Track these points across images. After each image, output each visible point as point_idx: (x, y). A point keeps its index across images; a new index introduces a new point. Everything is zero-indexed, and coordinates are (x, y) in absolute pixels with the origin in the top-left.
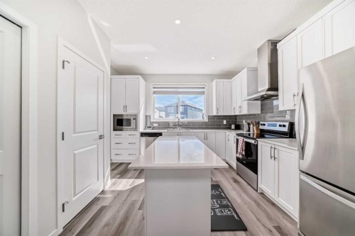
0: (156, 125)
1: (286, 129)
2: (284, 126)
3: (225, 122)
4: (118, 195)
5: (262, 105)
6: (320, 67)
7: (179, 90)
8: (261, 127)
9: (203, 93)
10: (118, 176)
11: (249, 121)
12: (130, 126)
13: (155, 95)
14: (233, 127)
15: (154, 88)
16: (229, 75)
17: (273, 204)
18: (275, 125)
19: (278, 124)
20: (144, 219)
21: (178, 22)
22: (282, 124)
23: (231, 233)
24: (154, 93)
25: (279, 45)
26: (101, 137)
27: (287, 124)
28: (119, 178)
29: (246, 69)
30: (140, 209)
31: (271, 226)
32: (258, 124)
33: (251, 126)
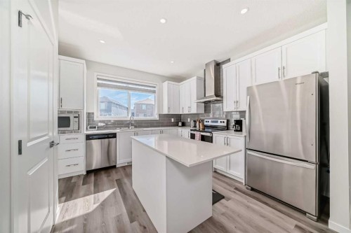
0: (100, 124)
1: (225, 124)
2: (224, 122)
3: (173, 120)
4: (85, 220)
5: (205, 107)
6: (255, 90)
7: (130, 86)
8: (205, 124)
9: (154, 92)
10: (63, 198)
11: (196, 119)
12: (69, 126)
13: (99, 88)
14: (180, 124)
15: (98, 79)
16: (178, 79)
17: (225, 176)
18: (217, 122)
19: (219, 121)
20: (145, 228)
21: (163, 21)
22: (222, 121)
23: (218, 203)
24: (99, 85)
25: (224, 67)
26: (52, 144)
27: (225, 121)
28: (65, 201)
29: (195, 78)
30: (132, 221)
31: (233, 189)
32: (203, 121)
33: (198, 123)
